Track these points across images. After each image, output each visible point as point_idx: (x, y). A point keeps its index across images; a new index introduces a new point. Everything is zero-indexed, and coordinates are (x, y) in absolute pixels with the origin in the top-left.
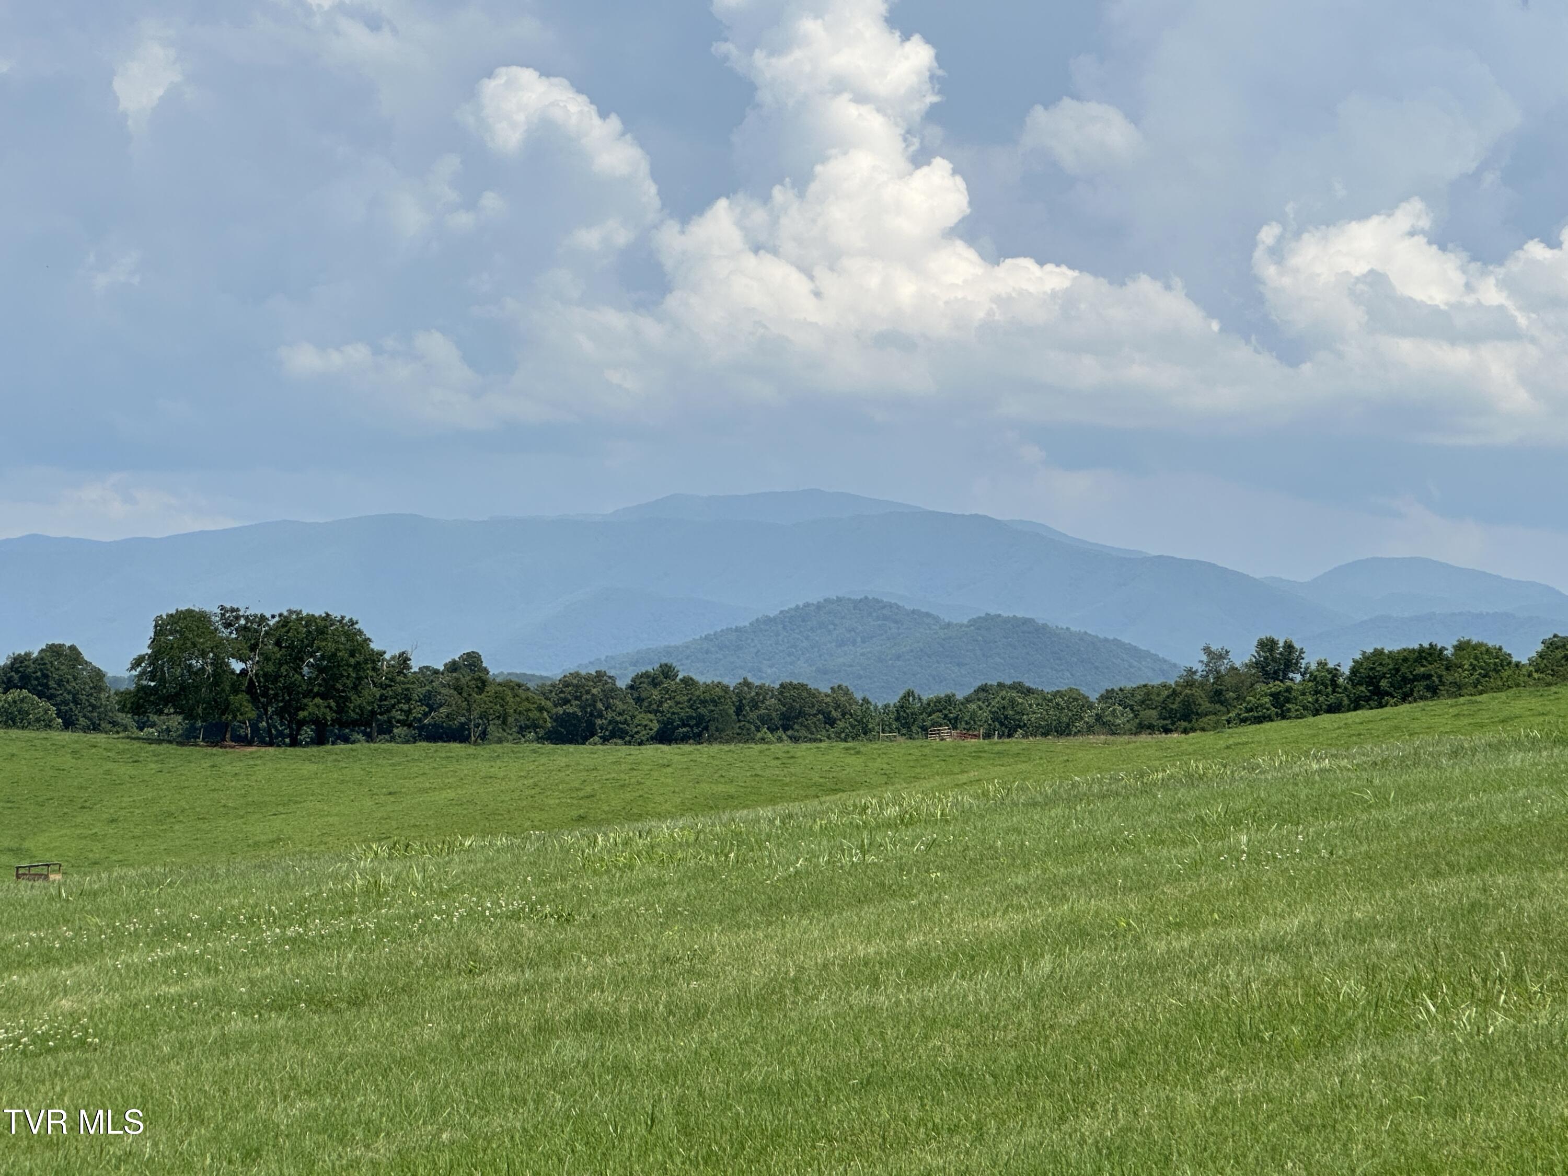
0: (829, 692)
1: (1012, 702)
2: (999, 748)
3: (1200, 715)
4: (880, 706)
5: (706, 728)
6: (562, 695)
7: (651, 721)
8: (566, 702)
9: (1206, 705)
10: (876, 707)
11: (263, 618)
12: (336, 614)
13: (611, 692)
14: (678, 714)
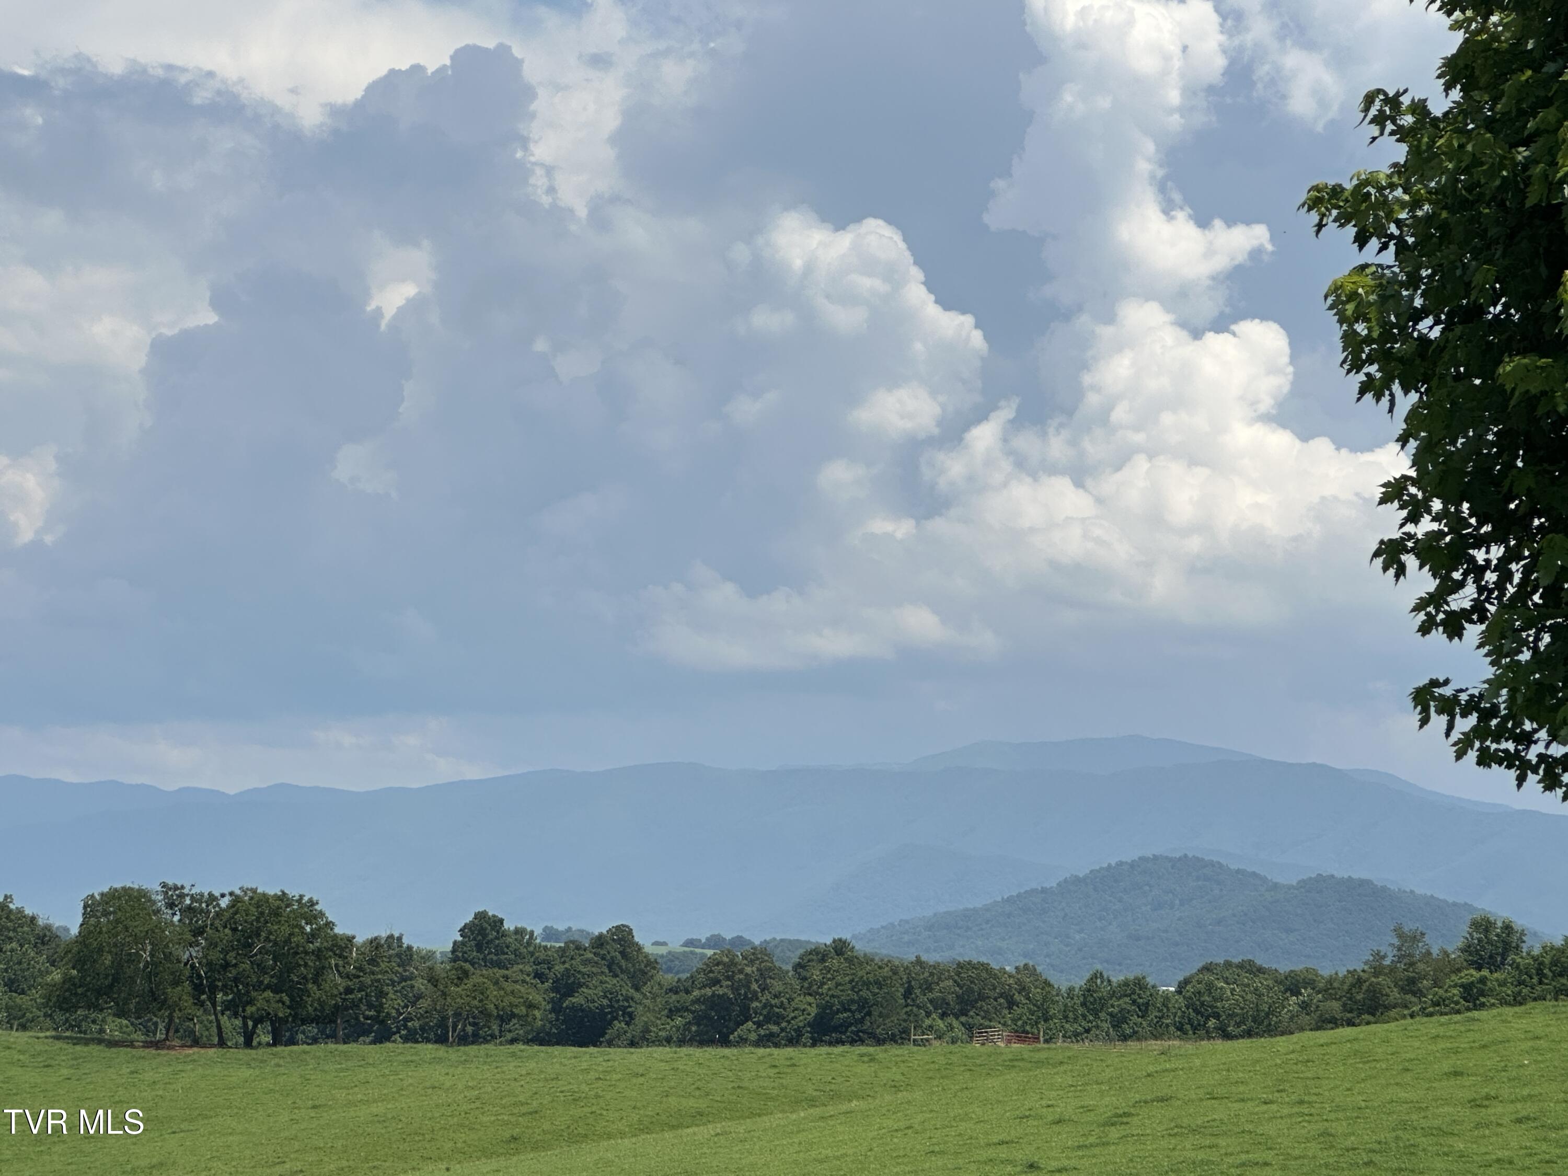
0: (1014, 972)
1: (1210, 987)
2: (1043, 1055)
3: (1387, 1008)
4: (1064, 989)
5: (869, 1014)
6: (711, 975)
7: (810, 1004)
8: (716, 982)
9: (1395, 995)
10: (1059, 989)
11: (212, 898)
12: (293, 893)
13: (767, 973)
14: (838, 997)
